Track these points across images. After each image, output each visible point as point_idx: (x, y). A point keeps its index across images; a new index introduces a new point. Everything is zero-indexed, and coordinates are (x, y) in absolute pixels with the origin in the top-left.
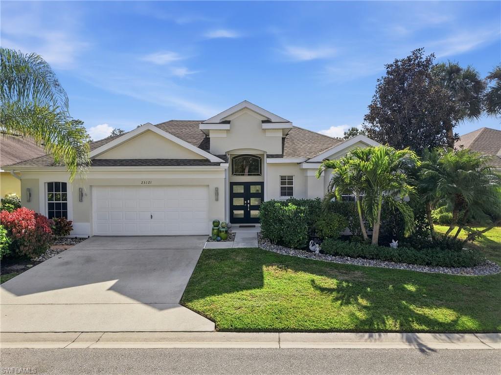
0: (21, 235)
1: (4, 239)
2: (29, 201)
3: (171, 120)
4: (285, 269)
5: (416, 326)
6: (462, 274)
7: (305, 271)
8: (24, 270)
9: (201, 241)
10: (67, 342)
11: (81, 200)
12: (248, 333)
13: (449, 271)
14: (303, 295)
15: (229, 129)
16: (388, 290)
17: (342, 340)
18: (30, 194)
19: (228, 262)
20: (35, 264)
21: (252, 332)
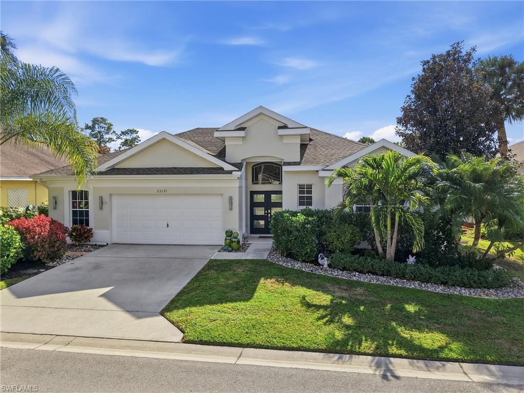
0: (34, 241)
1: (18, 244)
2: (55, 208)
3: (197, 128)
4: (283, 283)
5: (393, 350)
6: (480, 295)
7: (302, 285)
8: (36, 274)
9: (211, 251)
10: (37, 344)
11: (101, 208)
12: (212, 346)
13: (465, 292)
14: (286, 311)
15: (243, 136)
16: (384, 309)
17: (307, 359)
18: (56, 202)
19: (227, 274)
20: (48, 268)
21: (217, 345)
